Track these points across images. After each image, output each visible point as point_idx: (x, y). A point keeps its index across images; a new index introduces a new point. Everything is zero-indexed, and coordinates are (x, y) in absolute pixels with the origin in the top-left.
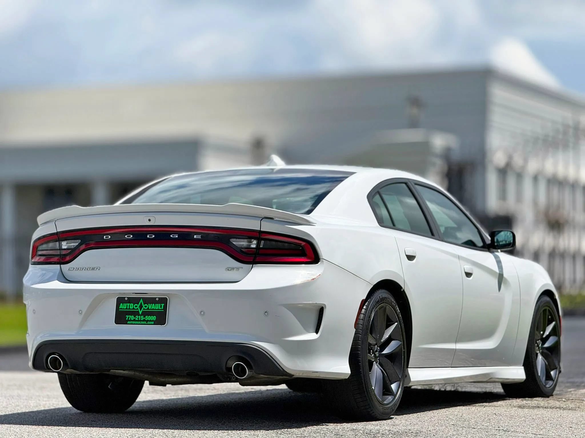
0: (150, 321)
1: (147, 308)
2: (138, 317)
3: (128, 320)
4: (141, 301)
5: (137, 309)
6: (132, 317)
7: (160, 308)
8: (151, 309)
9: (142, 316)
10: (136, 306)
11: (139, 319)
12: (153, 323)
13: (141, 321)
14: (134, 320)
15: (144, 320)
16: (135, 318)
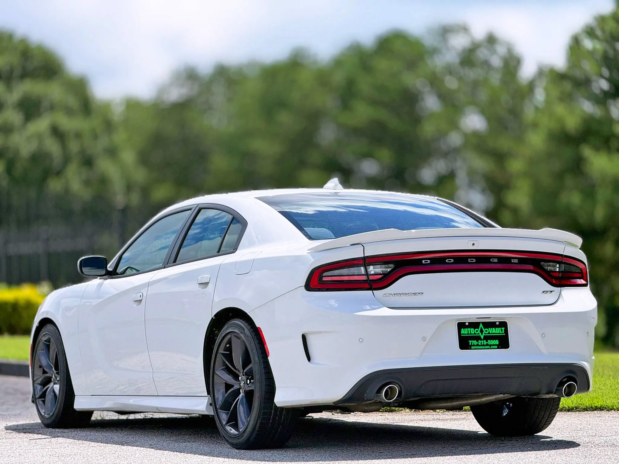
0: (493, 345)
1: (487, 332)
2: (480, 342)
3: (472, 345)
4: (481, 325)
5: (479, 334)
6: (475, 342)
7: (501, 332)
8: (492, 334)
9: (484, 341)
10: (477, 331)
11: (482, 344)
12: (496, 347)
13: (484, 345)
14: (478, 345)
15: (487, 345)
16: (478, 343)
